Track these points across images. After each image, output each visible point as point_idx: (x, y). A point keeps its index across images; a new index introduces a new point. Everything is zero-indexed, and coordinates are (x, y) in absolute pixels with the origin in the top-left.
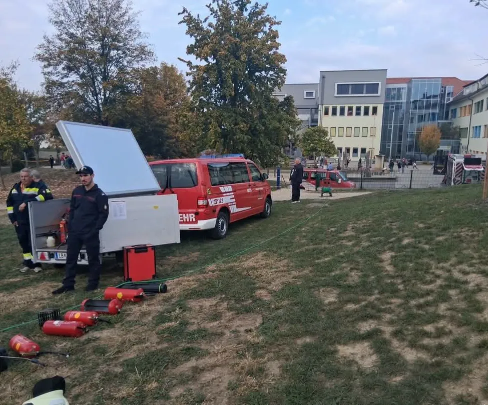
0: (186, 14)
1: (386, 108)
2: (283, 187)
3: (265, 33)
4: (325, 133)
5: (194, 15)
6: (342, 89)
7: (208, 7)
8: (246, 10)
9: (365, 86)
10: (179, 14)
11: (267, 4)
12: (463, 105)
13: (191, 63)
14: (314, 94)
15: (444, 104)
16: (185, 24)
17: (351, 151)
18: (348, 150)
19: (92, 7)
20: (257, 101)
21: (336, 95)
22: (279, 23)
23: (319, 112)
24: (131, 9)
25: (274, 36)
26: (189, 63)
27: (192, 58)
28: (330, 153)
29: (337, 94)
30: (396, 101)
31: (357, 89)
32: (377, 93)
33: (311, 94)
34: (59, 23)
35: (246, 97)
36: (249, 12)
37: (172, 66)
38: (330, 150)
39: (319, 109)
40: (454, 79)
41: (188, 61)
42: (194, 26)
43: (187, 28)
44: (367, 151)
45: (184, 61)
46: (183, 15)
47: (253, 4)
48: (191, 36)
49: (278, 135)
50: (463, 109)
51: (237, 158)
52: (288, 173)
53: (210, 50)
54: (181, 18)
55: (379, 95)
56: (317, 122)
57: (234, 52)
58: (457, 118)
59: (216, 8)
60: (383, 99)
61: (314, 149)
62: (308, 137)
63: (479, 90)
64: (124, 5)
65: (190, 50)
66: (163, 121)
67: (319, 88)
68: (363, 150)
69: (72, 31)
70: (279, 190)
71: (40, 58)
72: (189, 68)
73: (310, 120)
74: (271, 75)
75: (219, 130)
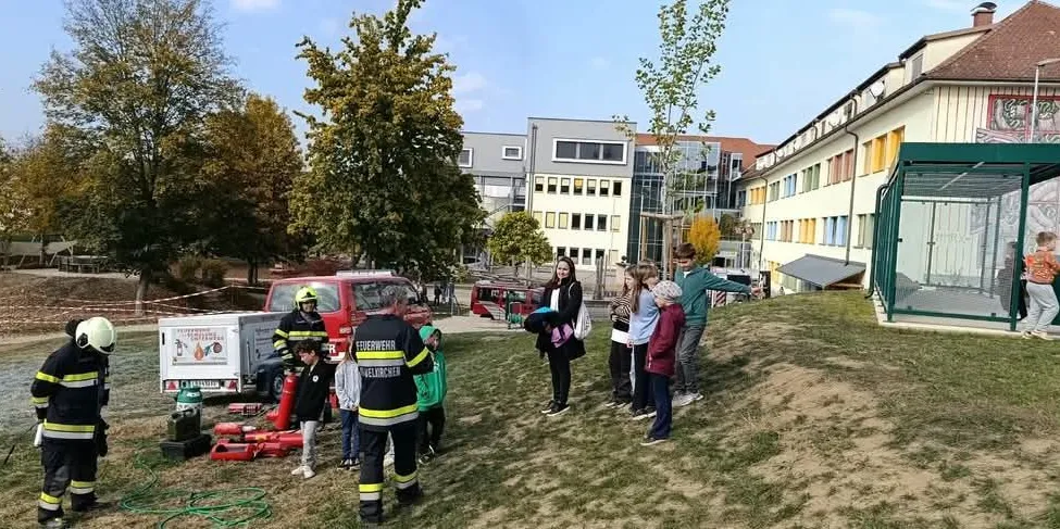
0: (308, 46)
1: (636, 183)
2: (454, 314)
3: (431, 77)
4: (534, 224)
5: (321, 48)
6: (565, 149)
7: (346, 42)
8: (403, 45)
9: (602, 147)
10: (297, 45)
11: (435, 36)
12: (754, 186)
13: (314, 119)
14: (520, 152)
15: (728, 182)
16: (307, 60)
17: (581, 254)
18: (574, 252)
19: (142, 12)
20: (417, 179)
21: (554, 159)
22: (453, 69)
23: (527, 184)
24: (209, 18)
25: (446, 84)
26: (311, 119)
27: (316, 110)
28: (540, 258)
29: (557, 156)
30: (652, 174)
31: (590, 151)
32: (621, 160)
33: (515, 151)
34: (83, 33)
35: (400, 170)
36: (406, 47)
37: (269, 100)
38: (541, 252)
39: (528, 179)
40: (743, 143)
41: (308, 115)
42: (321, 63)
43: (309, 66)
44: (606, 253)
45: (303, 116)
46: (304, 47)
47: (414, 37)
48: (315, 78)
49: (449, 231)
50: (761, 191)
51: (386, 274)
52: (469, 288)
53: (347, 104)
54: (300, 51)
55: (624, 162)
56: (523, 201)
57: (383, 108)
58: (746, 207)
59: (357, 42)
60: (630, 171)
61: (515, 250)
62: (505, 228)
63: (776, 164)
64: (198, 12)
65: (312, 97)
66: (251, 195)
67: (527, 143)
68: (600, 253)
69: (104, 44)
70: (449, 319)
71: (43, 87)
72: (309, 125)
73: (512, 196)
74: (440, 140)
75: (354, 222)
